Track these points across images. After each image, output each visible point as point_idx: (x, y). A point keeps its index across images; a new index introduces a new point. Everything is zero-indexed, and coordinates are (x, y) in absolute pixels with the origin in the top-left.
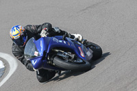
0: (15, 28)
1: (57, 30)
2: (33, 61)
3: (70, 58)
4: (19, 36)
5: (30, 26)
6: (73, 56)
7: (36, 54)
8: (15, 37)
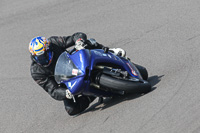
0: (37, 41)
1: (93, 43)
2: (70, 84)
3: (122, 75)
4: (43, 51)
5: (55, 38)
6: (125, 73)
7: (75, 72)
8: (37, 53)
